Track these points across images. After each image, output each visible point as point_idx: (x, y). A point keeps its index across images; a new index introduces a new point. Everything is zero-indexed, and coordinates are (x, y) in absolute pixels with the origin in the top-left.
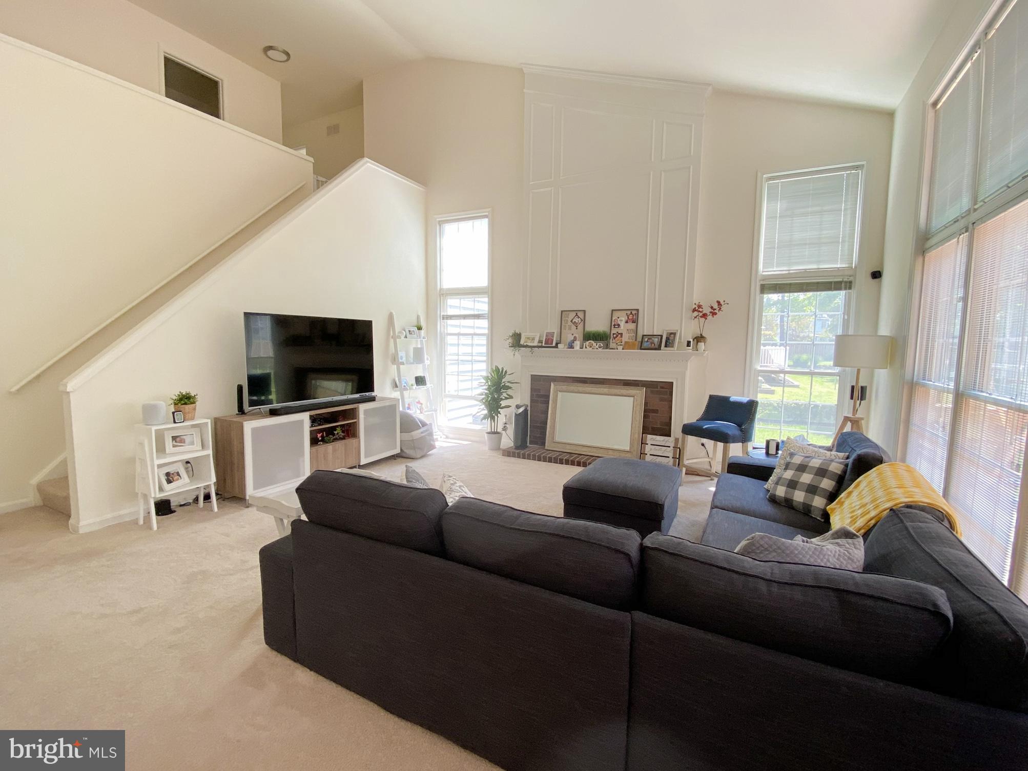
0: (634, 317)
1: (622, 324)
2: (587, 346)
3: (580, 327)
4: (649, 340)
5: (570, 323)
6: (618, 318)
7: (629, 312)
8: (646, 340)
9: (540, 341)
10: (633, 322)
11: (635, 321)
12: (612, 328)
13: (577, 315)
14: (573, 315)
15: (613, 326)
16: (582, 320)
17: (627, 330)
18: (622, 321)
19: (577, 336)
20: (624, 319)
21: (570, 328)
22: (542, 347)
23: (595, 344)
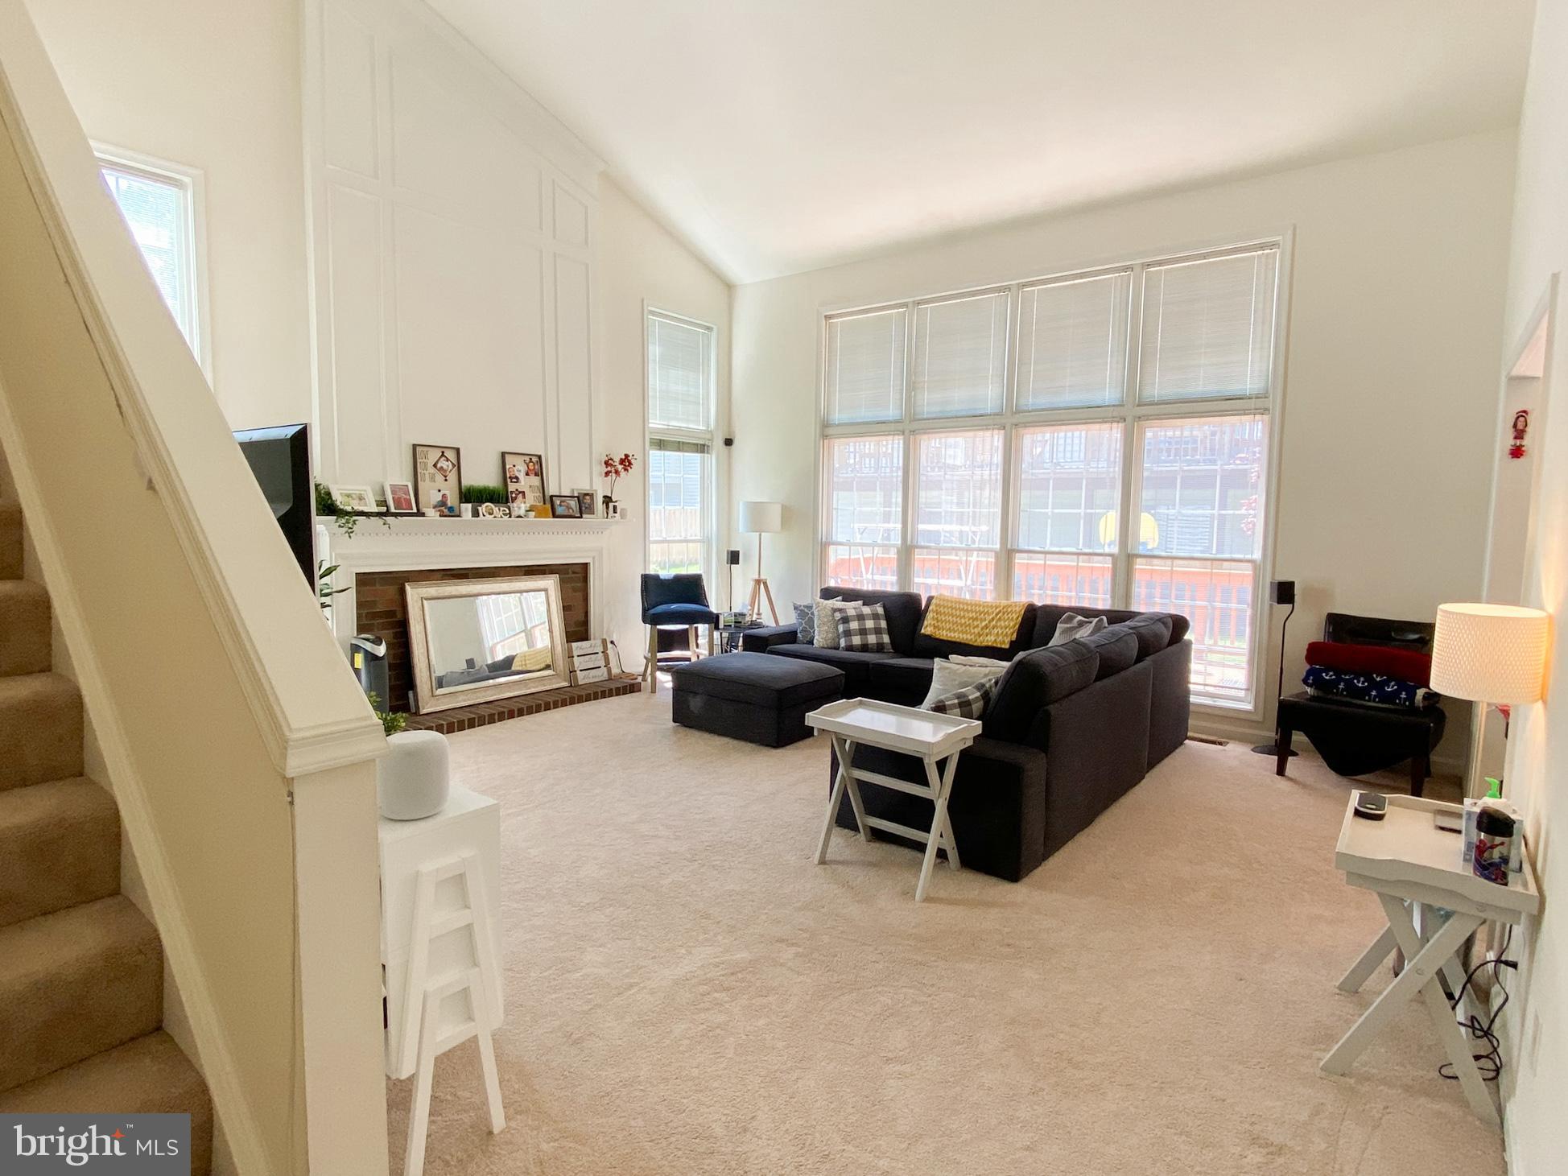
0: (537, 466)
1: (521, 476)
2: (485, 514)
3: (452, 476)
4: (563, 504)
5: (432, 470)
6: (514, 466)
7: (527, 458)
8: (558, 502)
9: (383, 503)
10: (536, 475)
11: (539, 473)
12: (509, 483)
13: (443, 455)
14: (437, 453)
15: (509, 480)
16: (454, 465)
17: (530, 486)
18: (520, 471)
19: (448, 493)
20: (522, 468)
21: (433, 479)
22: (388, 514)
23: (496, 509)
